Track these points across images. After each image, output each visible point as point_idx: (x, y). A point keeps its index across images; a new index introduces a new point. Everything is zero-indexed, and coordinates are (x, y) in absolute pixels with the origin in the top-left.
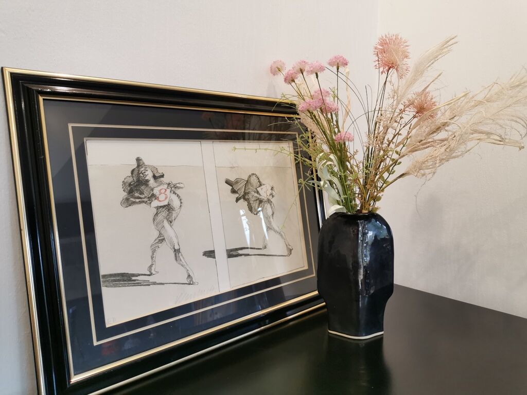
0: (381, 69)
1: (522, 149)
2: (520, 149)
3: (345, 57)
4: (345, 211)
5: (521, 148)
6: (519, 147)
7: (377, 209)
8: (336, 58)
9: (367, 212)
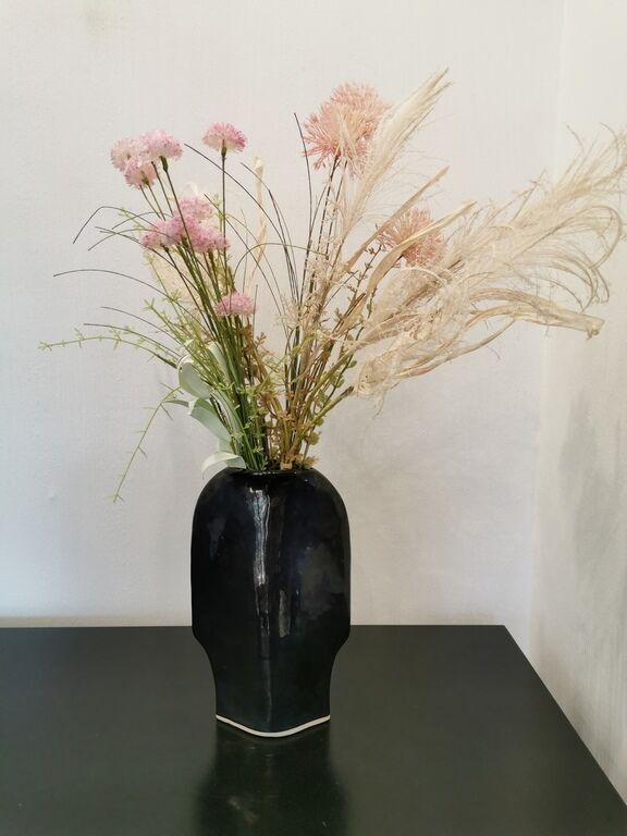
0: (313, 159)
1: (594, 336)
2: (590, 336)
3: (238, 128)
4: (242, 465)
5: (593, 333)
6: (588, 330)
7: (312, 460)
8: (215, 128)
9: (289, 466)
